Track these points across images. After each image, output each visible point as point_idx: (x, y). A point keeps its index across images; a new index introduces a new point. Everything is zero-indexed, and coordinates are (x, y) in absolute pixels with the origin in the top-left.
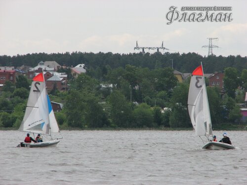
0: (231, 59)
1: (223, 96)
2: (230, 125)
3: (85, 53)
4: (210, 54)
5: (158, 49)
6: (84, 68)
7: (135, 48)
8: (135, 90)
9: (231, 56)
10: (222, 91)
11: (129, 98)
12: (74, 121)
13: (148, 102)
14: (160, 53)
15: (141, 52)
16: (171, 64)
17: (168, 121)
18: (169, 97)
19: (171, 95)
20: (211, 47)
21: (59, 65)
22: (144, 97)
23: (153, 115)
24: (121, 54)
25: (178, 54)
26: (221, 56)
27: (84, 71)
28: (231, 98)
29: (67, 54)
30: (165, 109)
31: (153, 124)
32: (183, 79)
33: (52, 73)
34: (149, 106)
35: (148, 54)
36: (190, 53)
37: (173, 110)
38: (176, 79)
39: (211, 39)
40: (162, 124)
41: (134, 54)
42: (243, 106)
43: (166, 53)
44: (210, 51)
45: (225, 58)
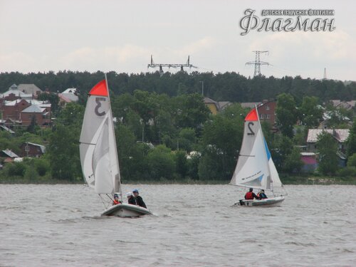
0: (287, 80)
2: (286, 176)
3: (78, 73)
4: (257, 74)
5: (182, 67)
6: (75, 94)
7: (149, 66)
8: (149, 126)
9: (286, 77)
10: (274, 128)
12: (60, 171)
13: (167, 143)
14: (186, 73)
15: (157, 71)
17: (196, 171)
18: (198, 136)
19: (200, 134)
20: (258, 64)
21: (38, 90)
22: (162, 137)
23: (174, 162)
24: (129, 75)
25: (211, 74)
26: (272, 77)
27: (75, 98)
28: (287, 138)
29: (51, 74)
30: (191, 153)
31: (175, 175)
32: (217, 110)
33: (28, 101)
34: (170, 149)
35: (168, 73)
36: (227, 73)
37: (203, 155)
38: (208, 111)
39: (258, 53)
40: (188, 175)
41: (148, 74)
42: (305, 150)
43: (193, 73)
44: (257, 70)
45: (278, 80)
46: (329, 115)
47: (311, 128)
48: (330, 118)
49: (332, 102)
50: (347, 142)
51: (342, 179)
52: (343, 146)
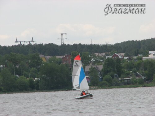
0: (75, 45)
4: (62, 43)
5: (30, 42)
7: (15, 42)
8: (17, 68)
9: (75, 44)
10: (70, 66)
11: (13, 73)
13: (25, 75)
14: (31, 44)
15: (19, 44)
16: (38, 51)
17: (38, 86)
18: (38, 71)
20: (62, 39)
22: (23, 72)
23: (28, 83)
25: (42, 44)
26: (68, 45)
30: (36, 79)
31: (29, 88)
32: (46, 60)
34: (26, 78)
35: (24, 45)
36: (49, 44)
37: (40, 79)
38: (42, 60)
39: (62, 34)
40: (35, 88)
41: (15, 46)
43: (35, 44)
44: (62, 41)
46: (94, 59)
47: (86, 65)
48: (94, 60)
49: (95, 54)
50: (102, 71)
51: (101, 87)
52: (100, 72)
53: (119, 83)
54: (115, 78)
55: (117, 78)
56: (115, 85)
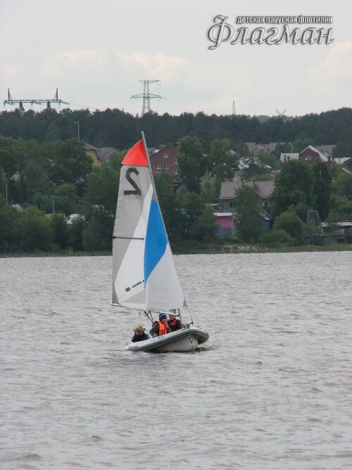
0: (186, 118)
1: (178, 191)
2: (195, 244)
4: (146, 111)
5: (49, 104)
7: (6, 102)
8: (14, 181)
9: (185, 113)
10: (175, 181)
13: (39, 204)
14: (54, 110)
15: (17, 109)
17: (80, 240)
18: (79, 194)
19: (83, 191)
20: (147, 97)
22: (32, 195)
23: (52, 230)
25: (87, 111)
26: (166, 115)
28: (194, 194)
30: (72, 216)
31: (52, 245)
32: (99, 159)
34: (43, 212)
35: (31, 112)
36: (108, 110)
37: (88, 219)
39: (146, 83)
40: (69, 245)
41: (5, 112)
42: (217, 209)
43: (64, 110)
44: (146, 105)
45: (176, 117)
46: (246, 163)
47: (223, 181)
48: (247, 166)
49: (246, 145)
50: (272, 198)
51: (268, 246)
52: (266, 203)
53: (323, 237)
54: (310, 222)
55: (316, 221)
56: (311, 244)
